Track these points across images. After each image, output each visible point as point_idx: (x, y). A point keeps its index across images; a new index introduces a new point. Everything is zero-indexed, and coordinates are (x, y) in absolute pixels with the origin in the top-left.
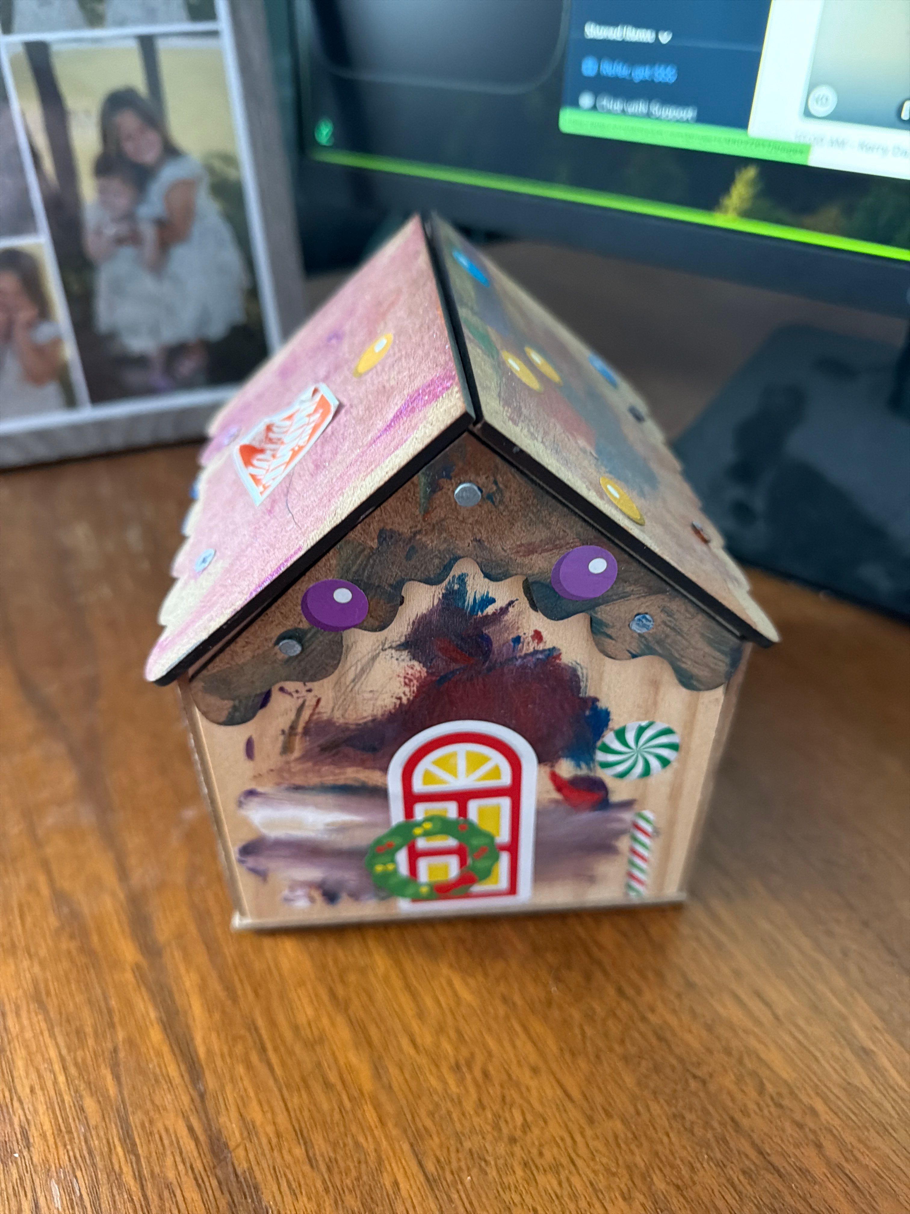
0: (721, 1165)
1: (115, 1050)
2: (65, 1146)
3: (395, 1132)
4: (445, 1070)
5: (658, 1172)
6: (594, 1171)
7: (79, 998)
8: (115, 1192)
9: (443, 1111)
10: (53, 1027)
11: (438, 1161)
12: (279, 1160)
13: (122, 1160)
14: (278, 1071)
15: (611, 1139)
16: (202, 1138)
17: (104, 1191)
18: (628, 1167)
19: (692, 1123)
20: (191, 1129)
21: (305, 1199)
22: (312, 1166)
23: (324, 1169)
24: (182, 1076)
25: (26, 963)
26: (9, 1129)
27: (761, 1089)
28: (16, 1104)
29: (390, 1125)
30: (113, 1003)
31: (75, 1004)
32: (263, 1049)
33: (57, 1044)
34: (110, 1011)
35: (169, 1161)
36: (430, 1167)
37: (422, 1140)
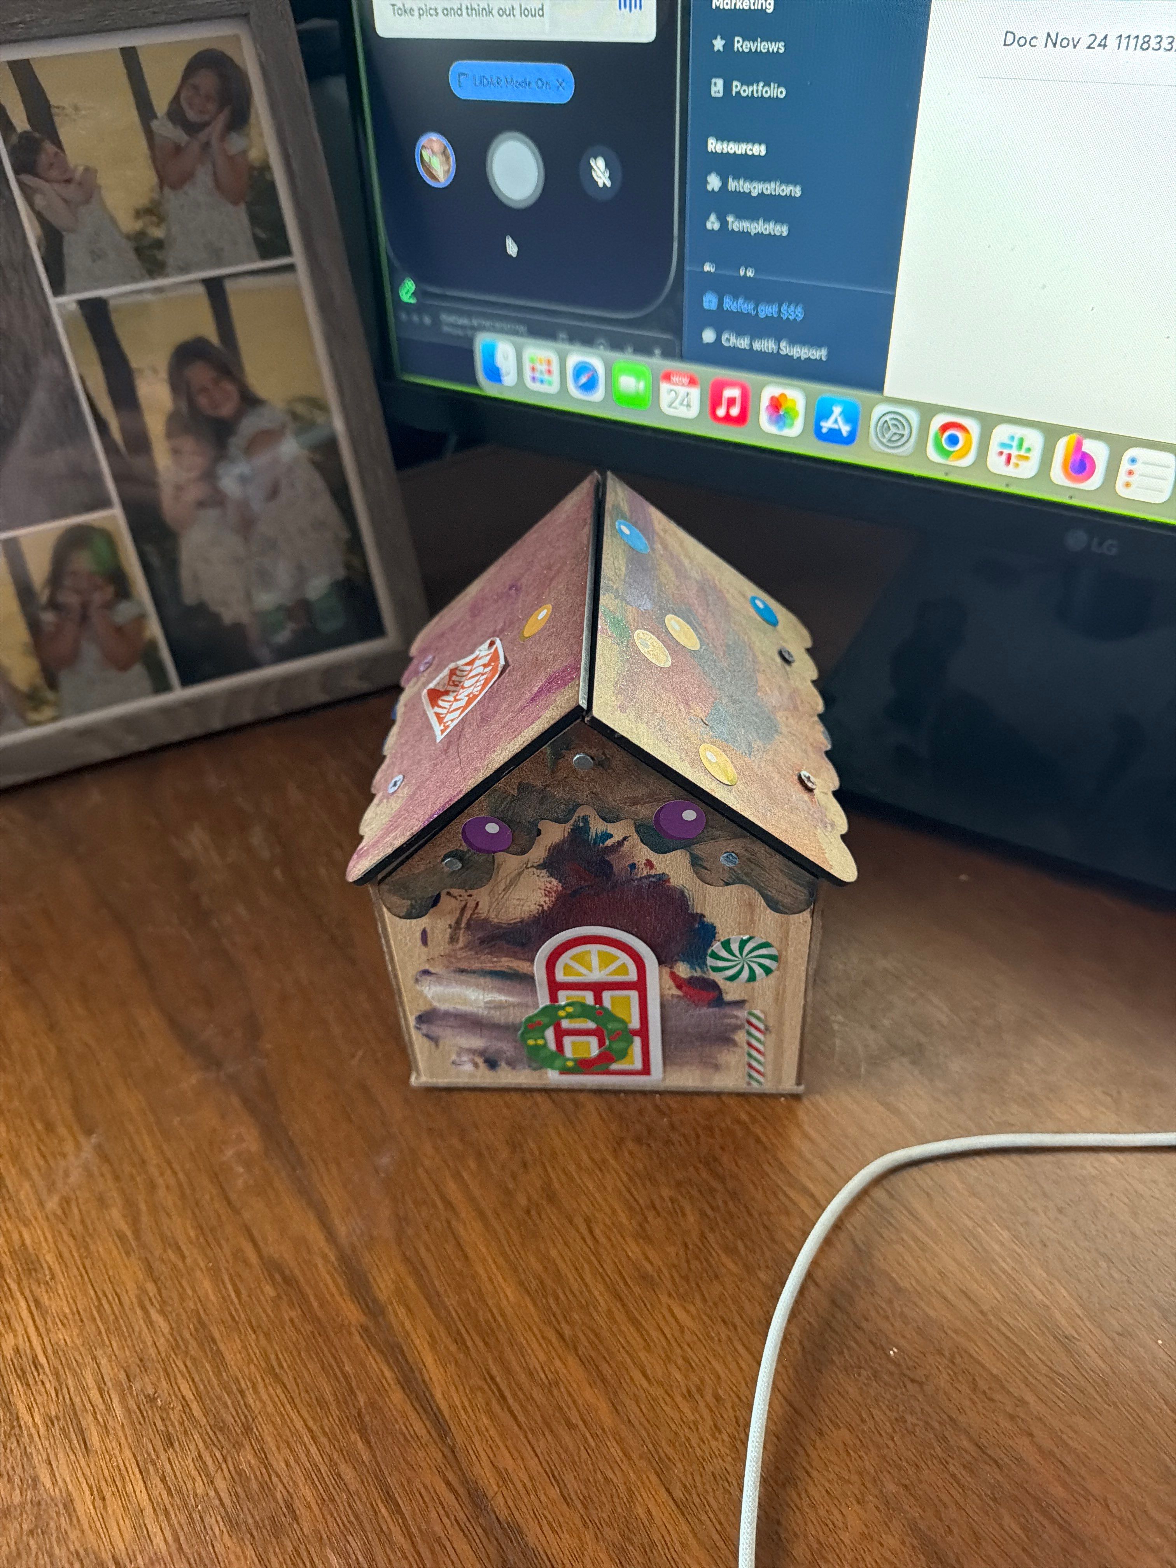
0: (945, 1464)
1: (359, 1414)
2: (332, 1515)
3: (642, 1464)
4: (679, 1399)
5: (888, 1476)
6: (829, 1481)
7: (314, 1367)
8: (389, 1552)
9: (683, 1439)
10: (292, 1399)
11: (685, 1487)
12: (537, 1503)
13: (389, 1520)
14: (522, 1418)
15: (841, 1448)
16: (461, 1490)
17: (378, 1551)
18: (860, 1474)
19: (915, 1425)
20: (448, 1483)
21: (568, 1537)
22: (568, 1504)
23: (580, 1506)
24: (429, 1433)
25: (252, 1337)
26: (273, 1505)
27: (975, 1388)
28: (275, 1479)
29: (635, 1457)
30: (347, 1368)
31: (309, 1374)
32: (503, 1398)
33: (301, 1417)
34: (346, 1377)
35: (433, 1515)
36: (678, 1493)
37: (668, 1469)
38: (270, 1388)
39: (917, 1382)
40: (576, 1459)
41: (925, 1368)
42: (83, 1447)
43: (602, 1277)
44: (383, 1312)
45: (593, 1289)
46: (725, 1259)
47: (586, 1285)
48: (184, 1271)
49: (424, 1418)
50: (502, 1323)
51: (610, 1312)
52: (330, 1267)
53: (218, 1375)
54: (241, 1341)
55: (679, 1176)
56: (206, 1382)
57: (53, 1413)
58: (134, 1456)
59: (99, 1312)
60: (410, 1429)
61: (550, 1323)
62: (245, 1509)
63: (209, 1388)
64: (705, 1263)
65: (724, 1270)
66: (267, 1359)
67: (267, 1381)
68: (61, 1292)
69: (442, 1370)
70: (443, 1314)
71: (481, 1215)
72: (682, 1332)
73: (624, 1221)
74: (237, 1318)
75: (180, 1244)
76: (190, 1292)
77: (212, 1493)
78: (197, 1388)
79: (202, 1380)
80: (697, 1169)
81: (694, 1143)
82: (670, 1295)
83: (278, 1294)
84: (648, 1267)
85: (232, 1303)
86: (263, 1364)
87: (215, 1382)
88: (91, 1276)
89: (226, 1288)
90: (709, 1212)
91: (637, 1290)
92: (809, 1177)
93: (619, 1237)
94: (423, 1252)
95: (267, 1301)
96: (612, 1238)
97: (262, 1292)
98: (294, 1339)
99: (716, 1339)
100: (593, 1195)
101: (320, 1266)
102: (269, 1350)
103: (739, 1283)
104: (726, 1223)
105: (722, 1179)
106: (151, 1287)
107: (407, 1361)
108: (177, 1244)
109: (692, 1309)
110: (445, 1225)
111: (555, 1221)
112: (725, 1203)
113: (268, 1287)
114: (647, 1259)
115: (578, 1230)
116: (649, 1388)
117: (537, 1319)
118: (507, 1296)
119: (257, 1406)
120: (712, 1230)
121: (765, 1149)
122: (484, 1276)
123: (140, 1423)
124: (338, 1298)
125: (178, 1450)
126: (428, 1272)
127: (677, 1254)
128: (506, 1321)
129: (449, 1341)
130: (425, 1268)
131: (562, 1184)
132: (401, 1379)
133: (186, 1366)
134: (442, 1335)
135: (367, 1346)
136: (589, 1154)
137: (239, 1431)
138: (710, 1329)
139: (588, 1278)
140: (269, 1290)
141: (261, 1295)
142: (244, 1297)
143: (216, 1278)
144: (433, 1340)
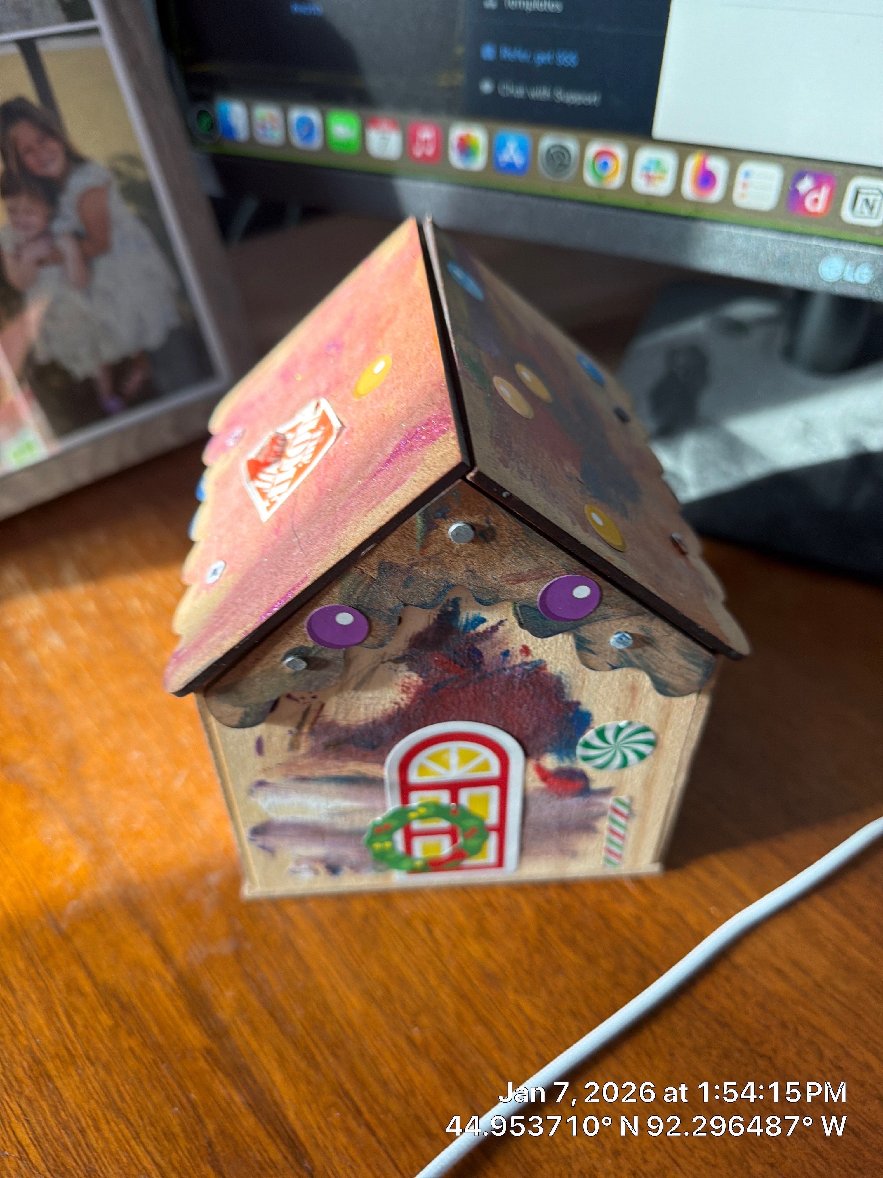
1: (210, 1144)
7: (158, 1097)
10: (137, 1134)
14: (381, 1133)
24: (286, 1158)
25: (90, 1071)
30: (193, 1096)
31: (154, 1105)
32: (359, 1112)
33: (148, 1152)
34: (193, 1106)
38: (113, 1124)
41: (772, 1042)
43: (448, 979)
44: (226, 1033)
46: (566, 950)
48: (14, 1006)
49: (279, 1141)
50: (351, 1034)
52: (168, 990)
53: (56, 1114)
54: (79, 1075)
56: (43, 1124)
60: (265, 1155)
63: (47, 1131)
64: (547, 956)
65: (565, 962)
66: (108, 1094)
67: (109, 1117)
69: (293, 1089)
70: (290, 1030)
71: (320, 926)
73: (463, 919)
74: (73, 1052)
75: (10, 976)
76: (21, 1028)
78: (34, 1132)
79: (39, 1122)
82: (516, 991)
83: (116, 1023)
84: (491, 964)
85: (68, 1035)
86: (104, 1099)
87: (52, 1122)
89: (59, 1020)
91: (483, 989)
93: (459, 936)
94: (264, 968)
95: (104, 1030)
96: (453, 937)
97: (99, 1021)
98: (135, 1068)
101: (158, 989)
102: (110, 1083)
103: (582, 973)
107: (255, 1081)
109: (539, 1002)
110: (284, 938)
113: (104, 1015)
114: (489, 955)
115: (418, 934)
117: (386, 1027)
118: (353, 1007)
119: (99, 1145)
120: (550, 922)
122: (328, 987)
124: (180, 1022)
126: (270, 987)
127: (518, 948)
128: (354, 1032)
129: (297, 1058)
130: (267, 983)
132: (251, 1102)
133: (20, 1107)
134: (291, 1052)
140: (105, 1019)
141: (97, 1025)
142: (80, 1029)
143: (49, 1011)
144: (282, 1060)
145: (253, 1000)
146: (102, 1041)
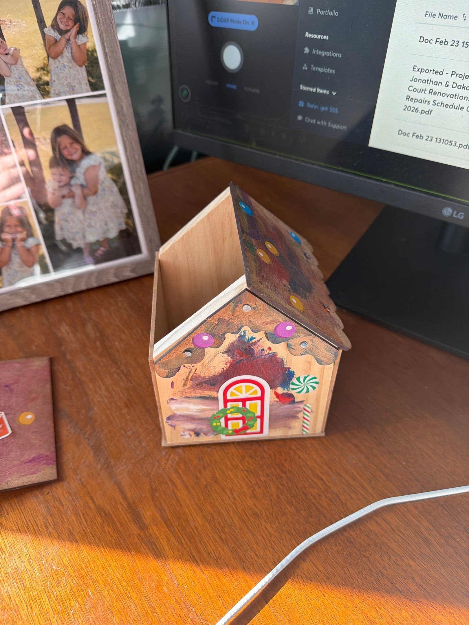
28: (103, 599)
33: (114, 572)
38: (100, 561)
39: (367, 557)
40: (229, 589)
41: (370, 551)
42: (22, 586)
43: (237, 514)
44: (147, 528)
45: (234, 519)
46: (287, 506)
47: (231, 517)
48: (63, 511)
49: (165, 573)
50: (196, 533)
51: (241, 529)
52: (124, 509)
53: (79, 555)
54: (88, 541)
55: (268, 472)
56: (74, 558)
57: (9, 572)
58: (45, 590)
59: (28, 529)
60: (159, 577)
61: (216, 532)
62: (92, 612)
63: (75, 561)
64: (279, 508)
65: (287, 511)
67: (99, 558)
68: (11, 520)
69: (172, 553)
70: (172, 530)
71: (186, 487)
72: (271, 537)
73: (245, 490)
74: (86, 531)
75: (62, 500)
76: (66, 520)
77: (78, 605)
78: (70, 561)
79: (72, 558)
80: (275, 469)
81: (273, 457)
82: (265, 521)
83: (103, 521)
84: (256, 510)
85: (84, 524)
87: (77, 558)
88: (24, 514)
89: (81, 518)
90: (280, 486)
91: (252, 519)
92: (321, 472)
93: (244, 497)
94: (163, 504)
95: (98, 524)
96: (241, 497)
97: (96, 520)
98: (110, 540)
99: (285, 539)
100: (232, 479)
101: (120, 509)
102: (100, 545)
103: (293, 516)
104: (288, 491)
105: (285, 473)
106: (50, 520)
107: (157, 549)
108: (60, 500)
109: (274, 526)
110: (172, 491)
111: (218, 491)
112: (287, 483)
113: (98, 518)
114: (255, 506)
115: (227, 495)
116: (258, 560)
117: (211, 531)
118: (198, 522)
119: (95, 568)
120: (282, 494)
121: (303, 461)
122: (189, 514)
123: (46, 576)
124: (128, 523)
125: (63, 587)
126: (165, 512)
127: (268, 504)
128: (198, 532)
129: (174, 541)
130: (164, 510)
131: (219, 475)
133: (65, 551)
134: (172, 538)
135: (141, 543)
136: (231, 462)
137: (88, 579)
138: (282, 536)
139: (231, 514)
140: (99, 520)
141: (96, 522)
142: (89, 523)
143: (76, 514)
144: (168, 540)
145: (158, 515)
146: (98, 528)
